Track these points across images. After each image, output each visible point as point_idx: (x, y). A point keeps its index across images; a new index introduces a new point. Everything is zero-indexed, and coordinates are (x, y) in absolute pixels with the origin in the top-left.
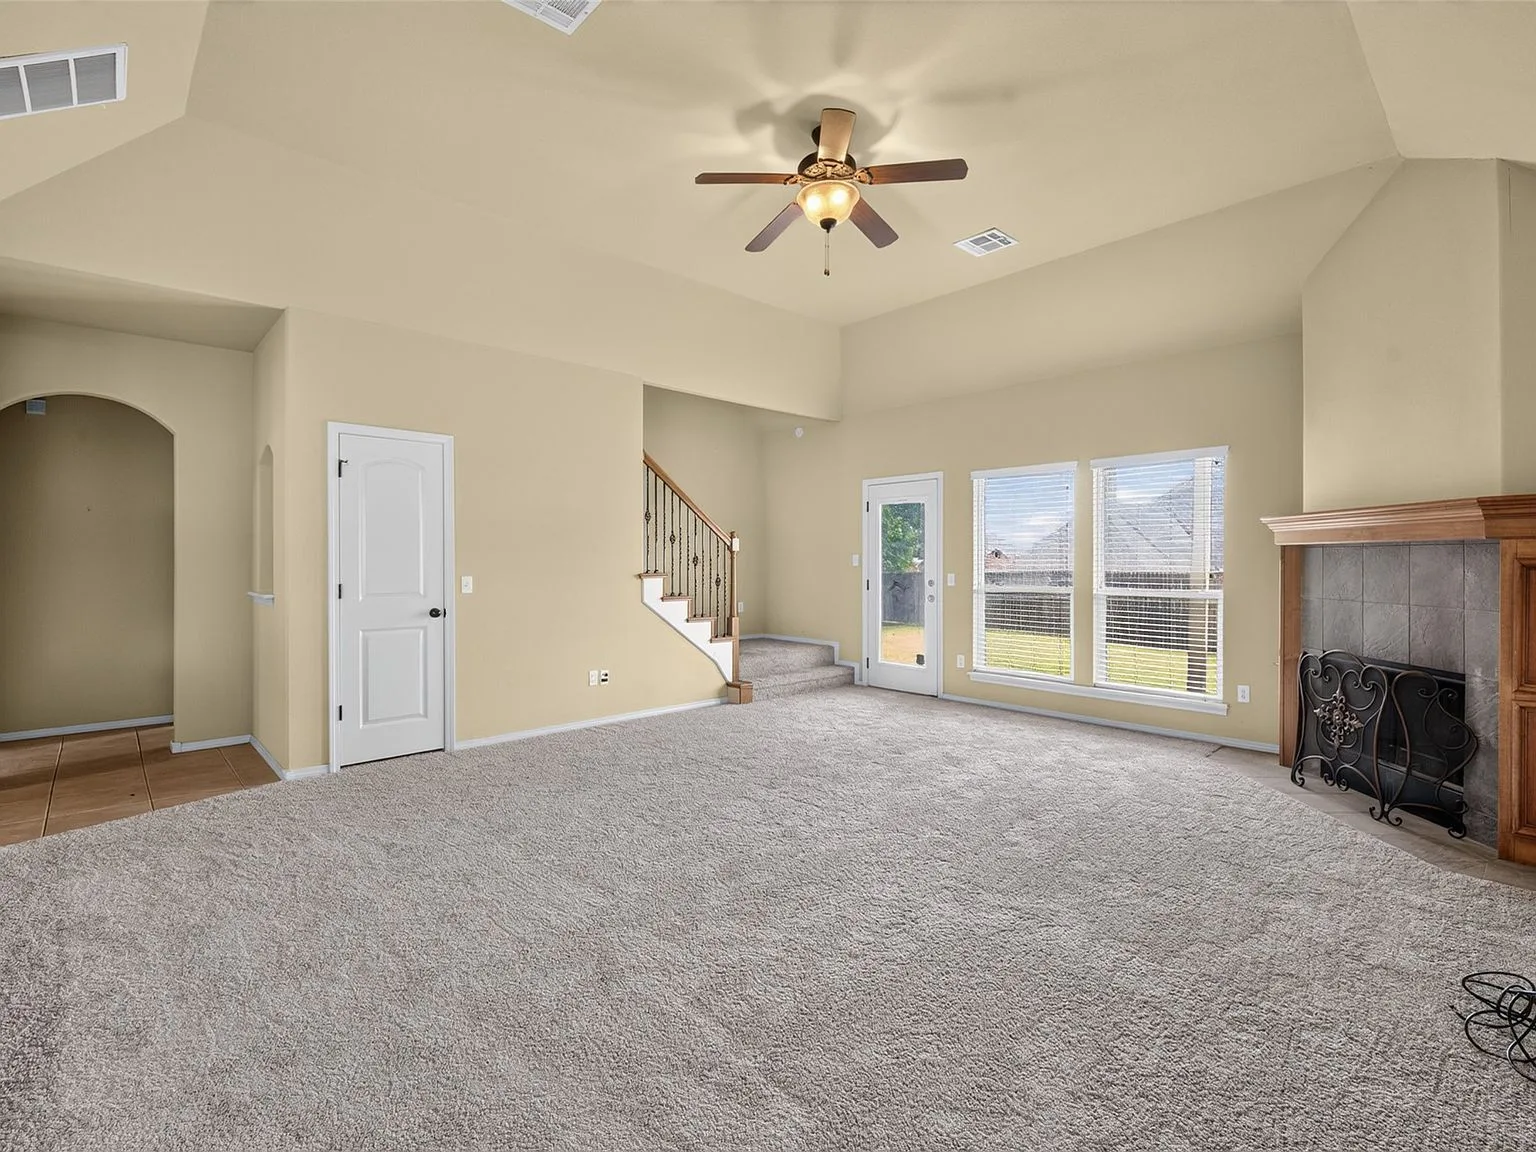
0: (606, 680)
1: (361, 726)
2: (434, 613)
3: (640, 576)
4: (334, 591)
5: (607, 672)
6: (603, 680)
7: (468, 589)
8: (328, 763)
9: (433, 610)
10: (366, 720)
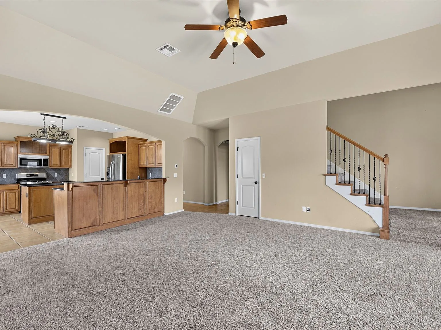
0: (309, 211)
1: (242, 207)
2: (256, 183)
3: (325, 175)
4: (236, 176)
5: (310, 208)
6: (308, 211)
7: (264, 177)
8: (235, 213)
9: (255, 182)
10: (243, 206)
